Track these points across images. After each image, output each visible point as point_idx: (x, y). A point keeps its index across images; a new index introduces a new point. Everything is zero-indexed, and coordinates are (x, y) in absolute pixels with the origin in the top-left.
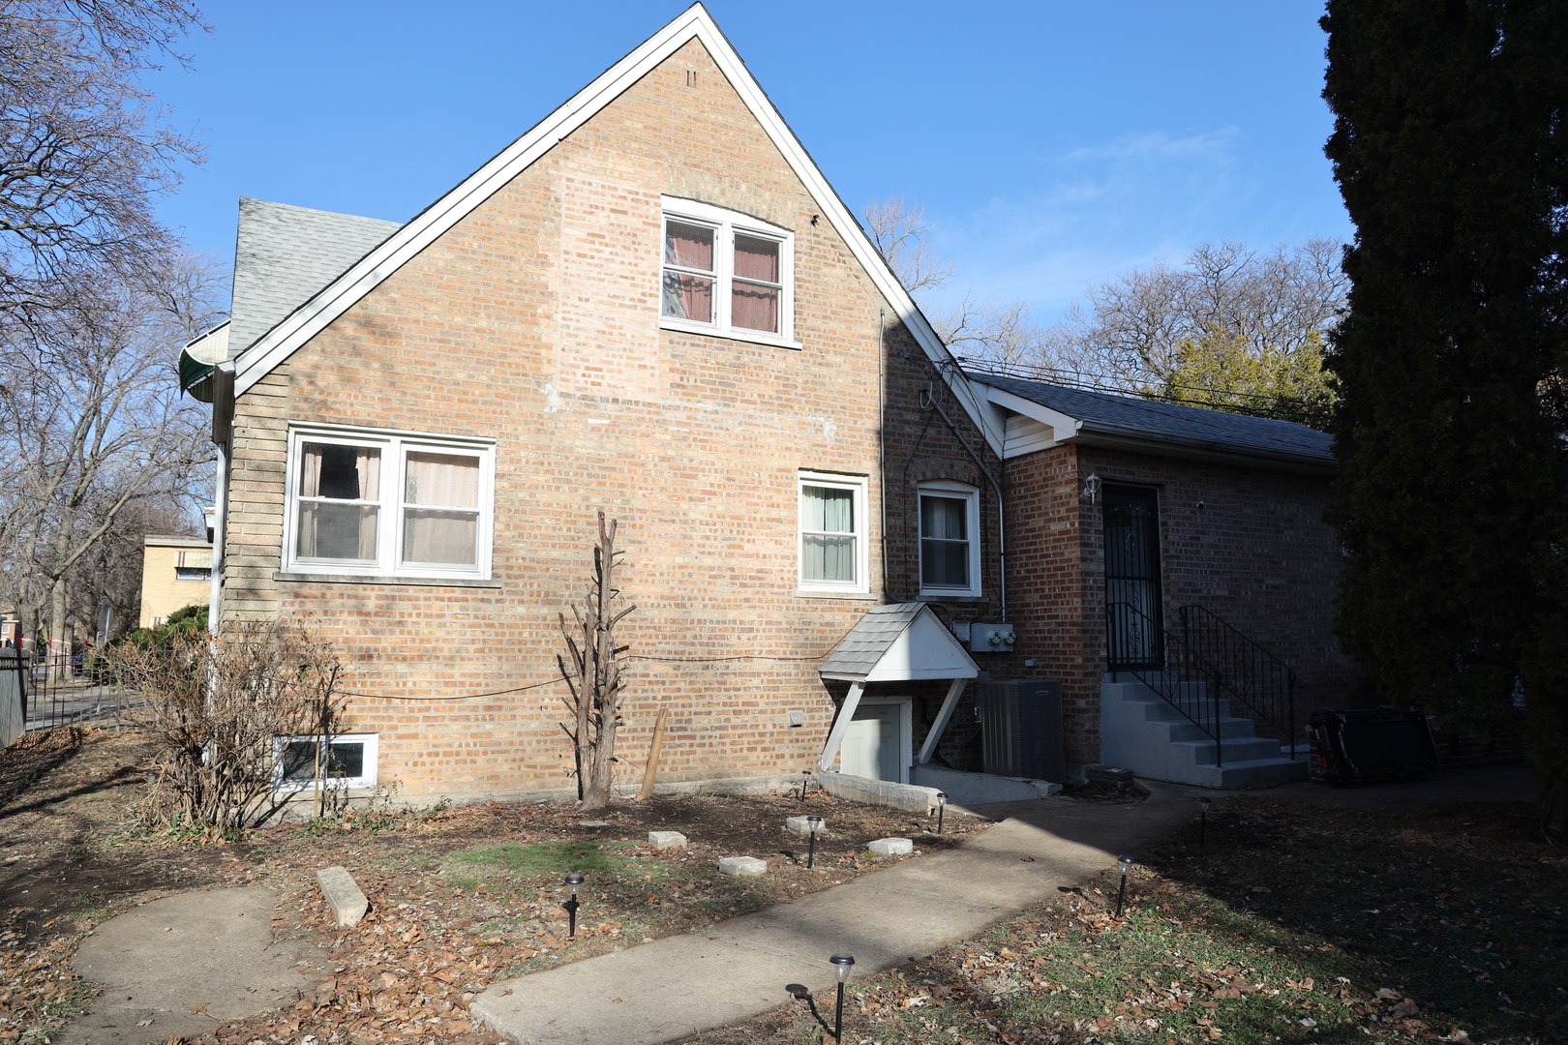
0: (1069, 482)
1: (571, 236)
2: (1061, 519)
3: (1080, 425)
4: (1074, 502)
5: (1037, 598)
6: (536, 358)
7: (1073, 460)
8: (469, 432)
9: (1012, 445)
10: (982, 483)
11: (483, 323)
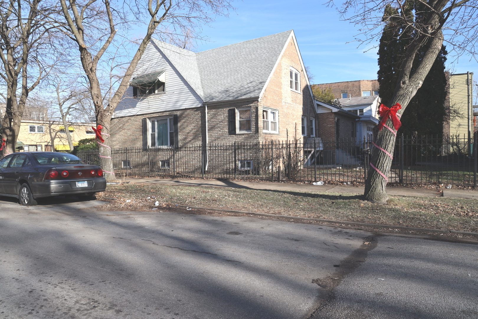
0: (332, 118)
1: (283, 73)
2: (330, 124)
3: (339, 110)
4: (333, 122)
5: (325, 137)
6: (281, 95)
7: (334, 115)
8: (277, 108)
9: (319, 111)
10: (315, 118)
11: (277, 89)
